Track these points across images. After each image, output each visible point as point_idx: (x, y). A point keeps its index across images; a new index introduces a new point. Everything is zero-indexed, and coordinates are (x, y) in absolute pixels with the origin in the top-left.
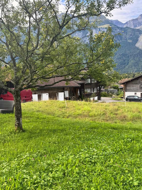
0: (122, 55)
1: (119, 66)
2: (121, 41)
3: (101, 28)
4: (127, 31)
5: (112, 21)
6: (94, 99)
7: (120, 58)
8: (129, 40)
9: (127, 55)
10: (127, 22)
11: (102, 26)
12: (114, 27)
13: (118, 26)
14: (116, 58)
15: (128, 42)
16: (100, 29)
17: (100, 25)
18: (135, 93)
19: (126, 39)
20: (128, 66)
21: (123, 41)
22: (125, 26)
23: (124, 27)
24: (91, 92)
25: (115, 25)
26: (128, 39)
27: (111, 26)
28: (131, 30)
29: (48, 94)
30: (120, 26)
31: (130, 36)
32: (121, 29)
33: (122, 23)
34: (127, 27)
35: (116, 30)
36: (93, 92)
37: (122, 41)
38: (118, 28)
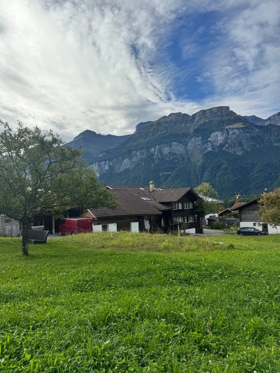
0: (265, 166)
1: (263, 182)
2: (262, 145)
3: (230, 128)
4: (271, 130)
5: (245, 119)
6: (184, 232)
7: (263, 170)
8: (275, 143)
9: (274, 165)
10: (270, 117)
11: (231, 126)
12: (250, 126)
13: (257, 124)
14: (257, 170)
15: (275, 147)
16: (227, 130)
17: (228, 125)
18: (254, 224)
19: (271, 142)
20: (277, 181)
21: (266, 146)
22: (267, 124)
23: (265, 125)
24: (184, 221)
25: (252, 124)
26: (273, 142)
27: (245, 124)
28: (277, 128)
29: (116, 224)
30: (260, 124)
31: (276, 138)
32: (261, 127)
33: (263, 120)
34: (270, 125)
35: (253, 129)
36: (188, 221)
37: (264, 145)
38: (257, 126)
